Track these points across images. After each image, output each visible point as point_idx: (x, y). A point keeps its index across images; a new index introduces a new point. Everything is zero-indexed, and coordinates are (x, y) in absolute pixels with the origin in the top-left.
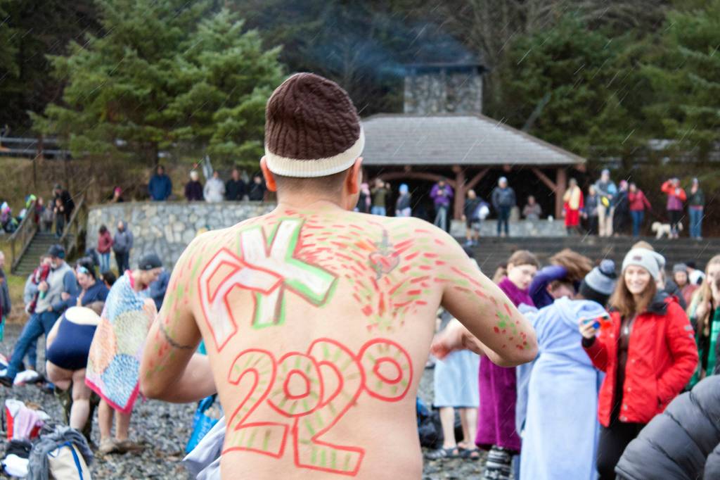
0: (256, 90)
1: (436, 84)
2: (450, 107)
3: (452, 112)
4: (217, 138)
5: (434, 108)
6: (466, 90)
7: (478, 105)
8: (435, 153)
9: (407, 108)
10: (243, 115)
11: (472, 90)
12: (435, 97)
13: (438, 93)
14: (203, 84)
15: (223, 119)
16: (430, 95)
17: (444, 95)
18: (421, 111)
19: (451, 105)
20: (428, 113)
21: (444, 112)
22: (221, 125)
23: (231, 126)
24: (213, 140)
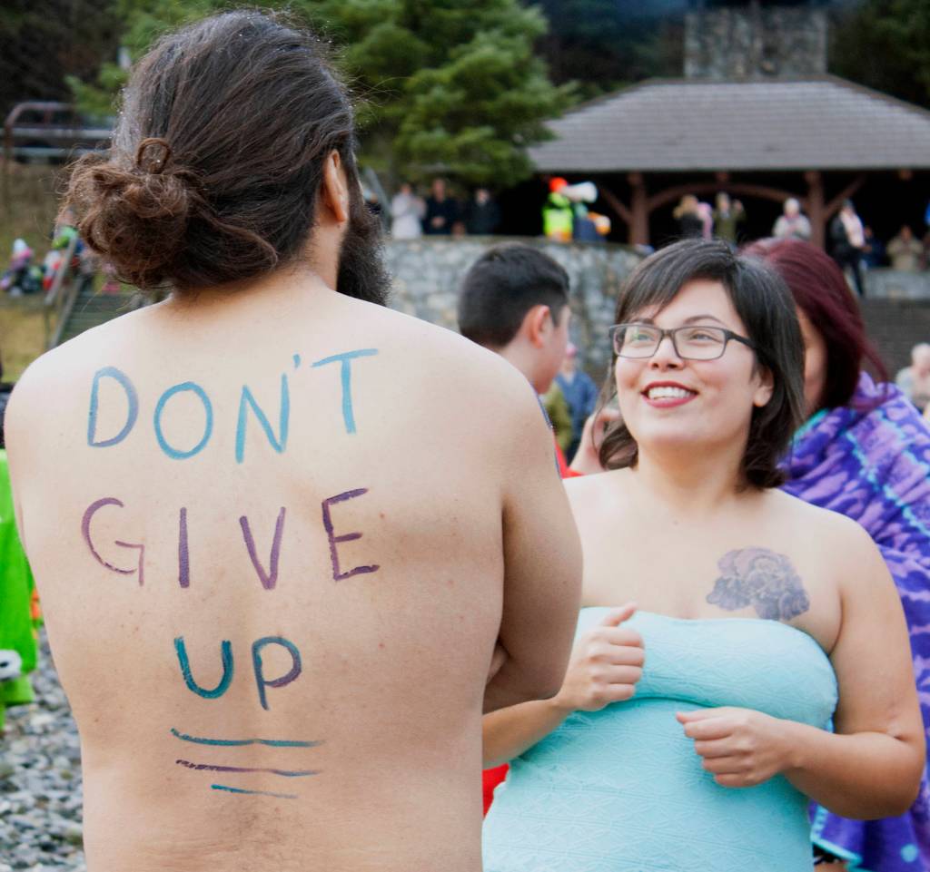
0: (481, 36)
1: (743, 26)
2: (769, 66)
3: (771, 76)
4: (415, 122)
5: (740, 70)
6: (798, 34)
7: (820, 63)
8: (770, 149)
9: (690, 68)
10: (460, 81)
11: (810, 36)
12: (742, 49)
13: (746, 41)
14: (389, 27)
15: (426, 87)
16: (733, 45)
17: (758, 45)
18: (716, 75)
19: (770, 64)
20: (729, 76)
21: (757, 75)
22: (422, 100)
23: (438, 102)
24: (407, 126)
